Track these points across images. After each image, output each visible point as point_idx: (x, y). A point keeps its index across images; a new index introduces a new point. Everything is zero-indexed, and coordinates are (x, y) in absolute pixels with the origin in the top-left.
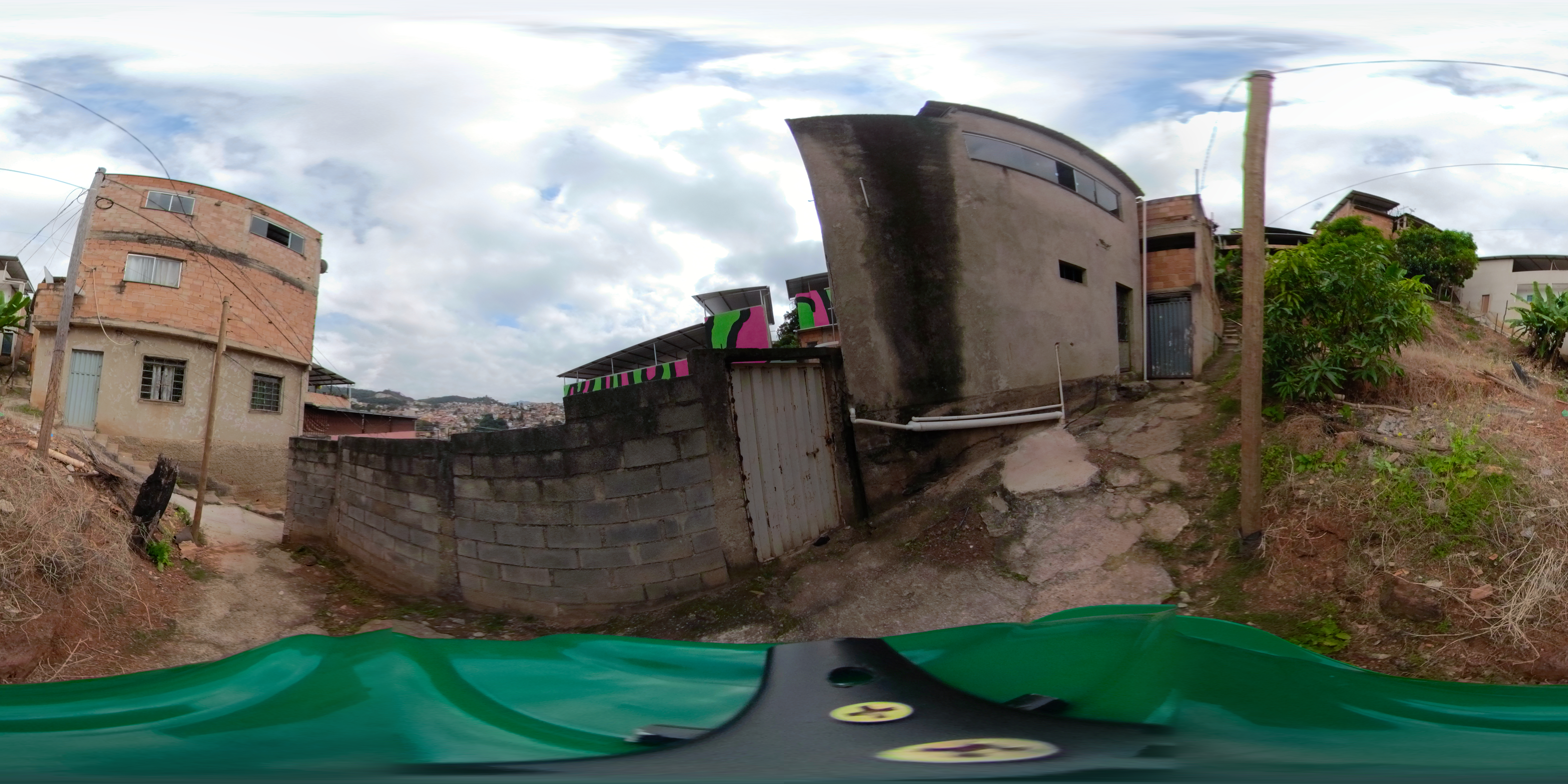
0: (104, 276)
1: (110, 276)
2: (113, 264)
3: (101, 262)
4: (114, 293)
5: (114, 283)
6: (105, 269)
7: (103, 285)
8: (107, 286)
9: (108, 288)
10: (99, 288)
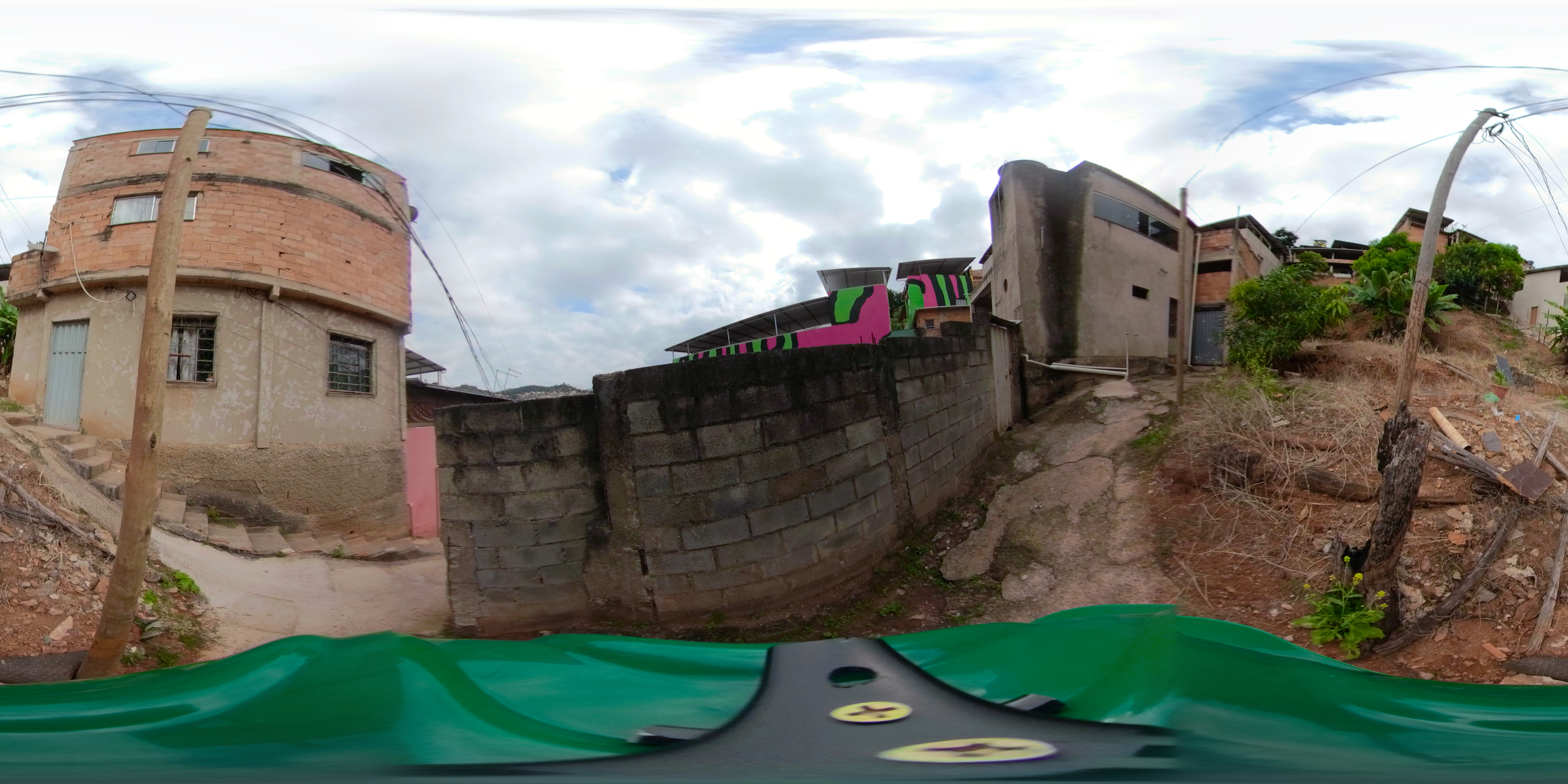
0: (83, 227)
1: (92, 225)
2: (95, 213)
3: (80, 215)
4: (98, 243)
5: (96, 232)
6: (85, 220)
7: (83, 237)
8: (88, 237)
9: (89, 239)
10: (77, 241)
